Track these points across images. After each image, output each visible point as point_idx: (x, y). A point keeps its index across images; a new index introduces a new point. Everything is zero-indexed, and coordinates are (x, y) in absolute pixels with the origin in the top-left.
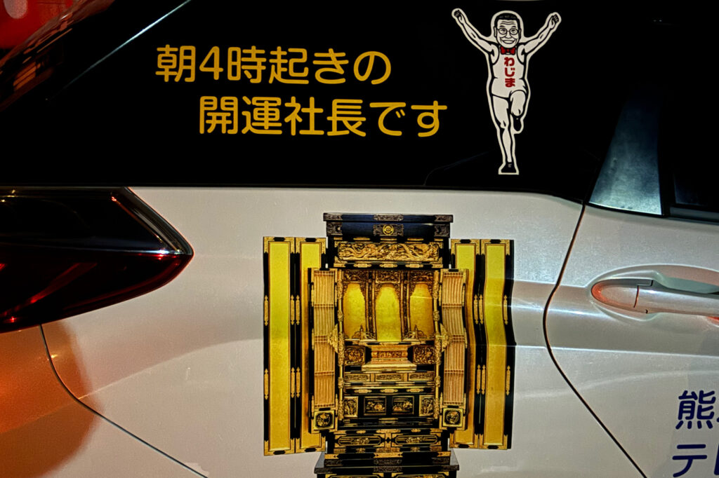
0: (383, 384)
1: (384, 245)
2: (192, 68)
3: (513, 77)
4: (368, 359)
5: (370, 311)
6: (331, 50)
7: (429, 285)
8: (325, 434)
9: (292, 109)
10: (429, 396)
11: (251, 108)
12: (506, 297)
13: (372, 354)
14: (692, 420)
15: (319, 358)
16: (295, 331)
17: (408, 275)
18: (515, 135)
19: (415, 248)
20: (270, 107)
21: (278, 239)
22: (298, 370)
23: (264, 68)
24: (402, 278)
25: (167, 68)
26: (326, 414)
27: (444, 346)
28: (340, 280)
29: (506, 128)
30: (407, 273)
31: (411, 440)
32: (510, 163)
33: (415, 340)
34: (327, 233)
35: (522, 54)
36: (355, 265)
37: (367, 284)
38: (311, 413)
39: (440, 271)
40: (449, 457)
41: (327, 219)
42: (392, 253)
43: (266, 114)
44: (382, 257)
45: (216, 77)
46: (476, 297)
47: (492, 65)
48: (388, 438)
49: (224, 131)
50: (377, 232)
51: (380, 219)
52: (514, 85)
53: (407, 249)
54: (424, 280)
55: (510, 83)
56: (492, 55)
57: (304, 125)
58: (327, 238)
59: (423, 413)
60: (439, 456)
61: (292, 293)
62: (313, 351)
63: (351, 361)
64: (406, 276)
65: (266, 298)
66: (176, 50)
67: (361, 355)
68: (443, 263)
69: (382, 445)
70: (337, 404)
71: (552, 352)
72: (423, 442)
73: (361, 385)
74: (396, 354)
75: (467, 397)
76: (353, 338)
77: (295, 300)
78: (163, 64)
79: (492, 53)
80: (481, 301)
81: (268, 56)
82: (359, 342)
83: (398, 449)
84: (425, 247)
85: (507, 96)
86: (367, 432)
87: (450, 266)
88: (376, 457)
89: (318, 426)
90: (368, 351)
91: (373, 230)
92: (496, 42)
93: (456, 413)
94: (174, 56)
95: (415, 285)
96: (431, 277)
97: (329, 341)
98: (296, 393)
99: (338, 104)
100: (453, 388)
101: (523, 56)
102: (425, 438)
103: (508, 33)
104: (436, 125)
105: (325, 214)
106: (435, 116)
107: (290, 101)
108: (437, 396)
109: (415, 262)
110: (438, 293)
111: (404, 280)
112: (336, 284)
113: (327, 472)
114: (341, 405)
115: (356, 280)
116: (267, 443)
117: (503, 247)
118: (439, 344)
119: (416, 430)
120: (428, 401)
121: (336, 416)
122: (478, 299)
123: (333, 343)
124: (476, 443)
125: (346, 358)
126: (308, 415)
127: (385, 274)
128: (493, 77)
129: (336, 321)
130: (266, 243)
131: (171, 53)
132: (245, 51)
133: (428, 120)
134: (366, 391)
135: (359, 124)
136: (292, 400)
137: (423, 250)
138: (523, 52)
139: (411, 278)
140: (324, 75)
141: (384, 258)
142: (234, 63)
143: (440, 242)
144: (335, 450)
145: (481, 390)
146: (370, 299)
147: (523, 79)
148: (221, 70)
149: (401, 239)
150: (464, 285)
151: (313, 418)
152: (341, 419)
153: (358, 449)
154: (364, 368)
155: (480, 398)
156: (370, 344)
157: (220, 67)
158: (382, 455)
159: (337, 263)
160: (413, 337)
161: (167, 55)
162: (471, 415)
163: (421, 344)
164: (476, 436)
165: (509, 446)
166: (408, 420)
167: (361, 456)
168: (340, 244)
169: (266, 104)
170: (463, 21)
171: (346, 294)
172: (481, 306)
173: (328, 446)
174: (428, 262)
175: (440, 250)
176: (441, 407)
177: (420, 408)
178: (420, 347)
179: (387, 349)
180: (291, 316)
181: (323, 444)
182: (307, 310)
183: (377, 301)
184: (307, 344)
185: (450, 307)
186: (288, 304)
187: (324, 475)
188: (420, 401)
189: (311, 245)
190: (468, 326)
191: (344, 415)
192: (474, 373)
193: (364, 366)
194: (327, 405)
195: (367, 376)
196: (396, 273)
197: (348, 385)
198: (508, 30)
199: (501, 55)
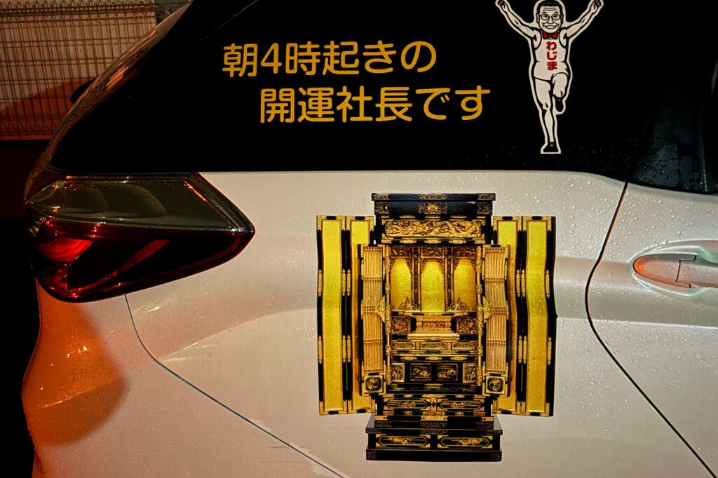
0: (428, 352)
1: (428, 223)
2: (254, 63)
3: (555, 61)
4: (414, 328)
5: (416, 284)
6: (380, 42)
7: (472, 260)
8: (374, 396)
9: (344, 97)
10: (472, 365)
11: (306, 98)
12: (548, 272)
13: (417, 323)
15: (367, 326)
16: (346, 302)
17: (452, 250)
18: (557, 116)
19: (458, 225)
20: (323, 97)
21: (330, 218)
22: (349, 337)
23: (318, 61)
24: (446, 254)
25: (232, 64)
26: (375, 378)
27: (485, 317)
28: (388, 255)
29: (548, 109)
30: (450, 249)
31: (455, 405)
32: (552, 143)
33: (458, 311)
34: (375, 212)
35: (564, 38)
36: (401, 242)
37: (413, 260)
38: (361, 377)
39: (482, 247)
40: (492, 422)
41: (376, 199)
42: (437, 230)
43: (320, 103)
44: (426, 234)
45: (276, 71)
46: (518, 271)
47: (534, 49)
48: (434, 406)
49: (282, 120)
50: (422, 210)
51: (425, 198)
52: (556, 68)
53: (450, 226)
54: (467, 255)
55: (552, 66)
56: (534, 41)
57: (354, 112)
58: (375, 216)
59: (466, 378)
60: (483, 421)
61: (343, 267)
62: (363, 320)
63: (398, 330)
64: (450, 252)
65: (320, 271)
66: (240, 48)
67: (407, 325)
68: (486, 239)
69: (428, 409)
70: (385, 370)
71: (594, 324)
72: (468, 407)
73: (407, 352)
74: (440, 324)
75: (509, 366)
76: (399, 309)
77: (346, 273)
78: (229, 61)
79: (535, 38)
80: (523, 276)
81: (322, 50)
82: (404, 312)
83: (444, 413)
84: (468, 224)
85: (549, 79)
86: (414, 396)
87: (492, 242)
88: (422, 420)
89: (367, 389)
90: (413, 321)
91: (418, 208)
92: (538, 27)
93: (498, 381)
94: (239, 54)
95: (458, 260)
96: (474, 253)
97: (376, 311)
98: (347, 359)
99: (386, 92)
100: (495, 357)
101: (565, 40)
102: (469, 403)
103: (551, 19)
104: (479, 108)
105: (373, 194)
106: (478, 100)
107: (341, 91)
108: (480, 364)
109: (458, 238)
110: (481, 268)
111: (448, 255)
112: (383, 259)
113: (378, 432)
114: (389, 371)
115: (403, 256)
116: (322, 403)
117: (545, 224)
118: (481, 315)
119: (460, 396)
120: (471, 369)
121: (384, 380)
122: (521, 273)
123: (381, 313)
124: (518, 408)
125: (393, 327)
126: (358, 379)
127: (430, 250)
128: (536, 61)
129: (384, 293)
130: (319, 222)
131: (236, 50)
132: (301, 46)
133: (472, 104)
134: (412, 358)
135: (405, 110)
136: (344, 365)
137: (466, 226)
139: (454, 253)
140: (372, 66)
141: (429, 235)
142: (292, 58)
143: (482, 219)
145: (522, 359)
146: (416, 273)
147: (565, 61)
148: (280, 64)
149: (444, 217)
150: (506, 259)
151: (363, 382)
152: (389, 384)
153: (405, 412)
154: (410, 337)
155: (522, 369)
156: (414, 314)
157: (279, 61)
158: (428, 418)
159: (384, 239)
160: (456, 308)
161: (233, 52)
162: (514, 383)
163: (464, 316)
164: (519, 404)
165: (551, 414)
166: (453, 386)
167: (408, 418)
168: (387, 222)
169: (320, 94)
170: (506, 10)
171: (393, 268)
172: (523, 280)
173: (378, 408)
174: (471, 238)
175: (482, 227)
176: (484, 374)
177: (464, 375)
178: (462, 318)
179: (431, 320)
180: (342, 288)
181: (373, 407)
182: (357, 283)
183: (422, 275)
184: (357, 314)
185: (492, 281)
186: (339, 278)
187: (375, 435)
188: (464, 369)
189: (360, 223)
190: (510, 300)
191: (391, 380)
192: (516, 343)
193: (410, 335)
194: (376, 371)
195: (412, 344)
196: (440, 248)
197: (395, 352)
198: (551, 15)
199: (543, 40)
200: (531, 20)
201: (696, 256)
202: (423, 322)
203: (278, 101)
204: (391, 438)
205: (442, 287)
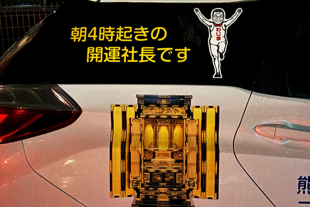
0: (161, 168)
1: (162, 108)
2: (85, 36)
3: (220, 36)
4: (154, 157)
5: (156, 136)
6: (142, 27)
7: (182, 126)
8: (136, 189)
9: (125, 51)
10: (181, 174)
11: (108, 52)
12: (216, 132)
13: (156, 155)
15: (133, 156)
16: (123, 144)
18: (221, 61)
19: (176, 110)
20: (116, 51)
21: (117, 106)
22: (124, 161)
23: (114, 35)
24: (170, 123)
25: (75, 36)
26: (136, 180)
27: (187, 152)
28: (143, 123)
29: (217, 58)
30: (172, 120)
31: (173, 194)
32: (218, 73)
33: (174, 149)
34: (138, 103)
36: (149, 117)
37: (155, 125)
38: (130, 180)
39: (186, 120)
40: (190, 202)
41: (138, 97)
42: (166, 111)
43: (114, 54)
44: (161, 113)
45: (94, 39)
46: (203, 131)
47: (211, 31)
48: (163, 194)
49: (96, 61)
50: (159, 103)
51: (160, 97)
52: (220, 40)
53: (172, 110)
54: (179, 123)
55: (219, 39)
56: (211, 27)
58: (138, 105)
59: (178, 181)
60: (186, 201)
61: (123, 128)
62: (131, 153)
63: (147, 158)
64: (172, 121)
65: (112, 130)
66: (79, 29)
67: (151, 155)
68: (188, 116)
69: (160, 195)
70: (141, 176)
71: (236, 156)
72: (179, 194)
73: (151, 168)
74: (166, 155)
75: (198, 175)
76: (147, 148)
77: (124, 131)
79: (211, 26)
80: (205, 133)
81: (116, 30)
82: (150, 149)
83: (168, 197)
84: (180, 109)
85: (217, 44)
86: (154, 189)
87: (191, 117)
88: (158, 200)
89: (132, 185)
90: (154, 153)
91: (157, 102)
92: (213, 22)
93: (193, 182)
94: (78, 31)
95: (175, 125)
96: (182, 122)
97: (137, 148)
98: (123, 171)
99: (144, 49)
100: (191, 171)
101: (225, 27)
102: (179, 192)
103: (218, 17)
104: (186, 57)
105: (137, 95)
106: (185, 53)
107: (124, 48)
108: (184, 174)
109: (175, 115)
110: (186, 130)
111: (171, 123)
112: (141, 125)
113: (137, 206)
114: (143, 177)
115: (150, 123)
116: (111, 192)
117: (214, 109)
118: (185, 151)
119: (175, 189)
120: (180, 176)
121: (140, 181)
122: (204, 132)
123: (139, 149)
124: (202, 196)
125: (145, 156)
126: (128, 181)
127: (163, 121)
128: (211, 37)
129: (141, 140)
130: (112, 107)
132: (107, 29)
133: (182, 55)
134: (153, 171)
135: (152, 57)
136: (122, 174)
138: (225, 26)
139: (174, 122)
140: (138, 37)
142: (102, 34)
143: (186, 107)
145: (204, 172)
146: (156, 131)
147: (224, 37)
148: (97, 36)
149: (169, 106)
150: (197, 126)
151: (130, 182)
152: (142, 183)
153: (150, 197)
155: (204, 176)
156: (154, 150)
158: (160, 200)
159: (142, 115)
160: (174, 148)
161: (75, 31)
162: (200, 183)
163: (177, 151)
164: (202, 193)
165: (218, 198)
166: (172, 184)
167: (151, 199)
168: (143, 108)
169: (114, 50)
170: (199, 13)
171: (145, 129)
172: (205, 135)
173: (137, 194)
174: (181, 115)
175: (186, 110)
176: (186, 179)
177: (177, 179)
179: (162, 153)
180: (122, 138)
181: (135, 194)
182: (129, 136)
183: (159, 133)
184: (128, 150)
185: (191, 135)
186: (121, 133)
188: (177, 176)
189: (131, 108)
190: (199, 143)
191: (143, 181)
192: (201, 164)
193: (152, 160)
194: (136, 177)
195: (153, 164)
196: (167, 120)
197: (145, 168)
198: (218, 16)
199: (215, 27)
201: (284, 125)
202: (158, 154)
203: (95, 52)
205: (168, 138)
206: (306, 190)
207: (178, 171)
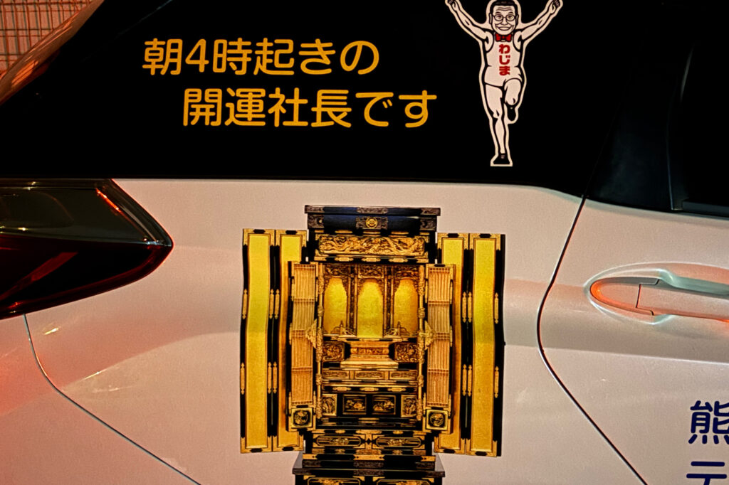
0: (363, 382)
1: (367, 238)
2: (178, 61)
3: (508, 65)
4: (347, 355)
5: (352, 306)
6: (318, 41)
7: (414, 281)
8: (303, 432)
9: (277, 100)
10: (411, 396)
11: (235, 100)
12: (497, 295)
13: (352, 350)
14: (706, 434)
15: (296, 353)
16: (273, 326)
17: (392, 270)
18: (509, 125)
19: (400, 242)
20: (254, 98)
21: (258, 232)
22: (275, 365)
23: (249, 59)
24: (386, 273)
25: (153, 61)
26: (304, 411)
27: (427, 343)
28: (321, 274)
29: (499, 118)
30: (390, 268)
31: (392, 443)
32: (503, 154)
33: (397, 337)
34: (308, 226)
35: (518, 41)
36: (336, 259)
37: (350, 279)
38: (288, 410)
39: (425, 267)
40: (434, 462)
41: (309, 211)
42: (376, 247)
43: (250, 106)
44: (364, 251)
45: (202, 69)
46: (465, 294)
47: (485, 52)
48: (369, 439)
49: (207, 123)
50: (360, 225)
51: (363, 212)
52: (509, 73)
53: (391, 242)
54: (409, 275)
55: (505, 71)
56: (486, 43)
57: (288, 116)
58: (308, 231)
59: (405, 412)
60: (423, 460)
61: (272, 287)
62: (291, 346)
63: (330, 357)
64: (390, 271)
65: (246, 291)
66: (163, 43)
67: (340, 351)
68: (429, 258)
69: (362, 446)
70: (315, 402)
71: (545, 352)
72: (407, 445)
73: (340, 382)
74: (376, 351)
75: (452, 399)
76: (332, 333)
77: (275, 294)
78: (150, 57)
79: (487, 40)
80: (470, 299)
81: (254, 47)
82: (337, 337)
83: (380, 452)
84: (410, 241)
85: (501, 85)
86: (347, 432)
87: (436, 261)
88: (356, 459)
89: (295, 423)
90: (348, 347)
91: (356, 223)
92: (490, 28)
93: (440, 415)
94: (161, 50)
95: (399, 280)
96: (416, 273)
97: (306, 335)
98: (272, 389)
99: (324, 95)
100: (437, 389)
101: (520, 42)
102: (408, 440)
103: (504, 19)
104: (425, 115)
105: (306, 206)
106: (424, 106)
107: (274, 92)
108: (420, 396)
109: (398, 256)
110: (424, 289)
111: (388, 275)
112: (317, 278)
113: (306, 473)
114: (319, 403)
115: (339, 274)
116: (243, 440)
117: (493, 242)
118: (422, 341)
119: (398, 432)
120: (410, 401)
121: (314, 414)
122: (467, 297)
123: (311, 338)
124: (462, 448)
125: (325, 354)
126: (285, 412)
127: (368, 269)
128: (487, 66)
129: (316, 316)
130: (246, 235)
131: (158, 46)
132: (231, 43)
133: (416, 110)
134: (345, 389)
135: (344, 115)
136: (269, 395)
137: (408, 243)
139: (395, 273)
140: (310, 66)
141: (367, 252)
142: (220, 55)
143: (426, 236)
144: (313, 450)
145: (467, 391)
146: (352, 295)
147: (519, 66)
148: (207, 62)
149: (384, 233)
150: (452, 281)
151: (290, 415)
152: (319, 418)
153: (337, 450)
154: (344, 365)
155: (467, 402)
156: (349, 339)
157: (206, 59)
158: (362, 457)
159: (318, 256)
160: (395, 334)
161: (155, 48)
162: (457, 418)
163: (403, 342)
164: (463, 441)
165: (499, 454)
166: (390, 421)
167: (340, 457)
168: (321, 237)
169: (250, 96)
170: (456, 9)
171: (327, 289)
172: (470, 304)
173: (306, 445)
174: (413, 257)
175: (425, 244)
176: (424, 409)
177: (402, 409)
178: (402, 344)
179: (367, 346)
180: (269, 310)
181: (301, 443)
182: (286, 305)
183: (362, 297)
184: (285, 339)
185: (437, 304)
186: (267, 298)
187: (302, 476)
188: (402, 402)
189: (292, 238)
190: (455, 324)
191: (322, 413)
192: (460, 373)
193: (343, 363)
194: (305, 402)
195: (346, 373)
196: (379, 267)
197: (327, 382)
198: (505, 16)
199: (495, 42)
200: (482, 20)
201: (659, 280)
202: (358, 349)
203: (203, 102)
204: (320, 480)
205: (381, 310)
206: (710, 435)
207: (405, 390)
